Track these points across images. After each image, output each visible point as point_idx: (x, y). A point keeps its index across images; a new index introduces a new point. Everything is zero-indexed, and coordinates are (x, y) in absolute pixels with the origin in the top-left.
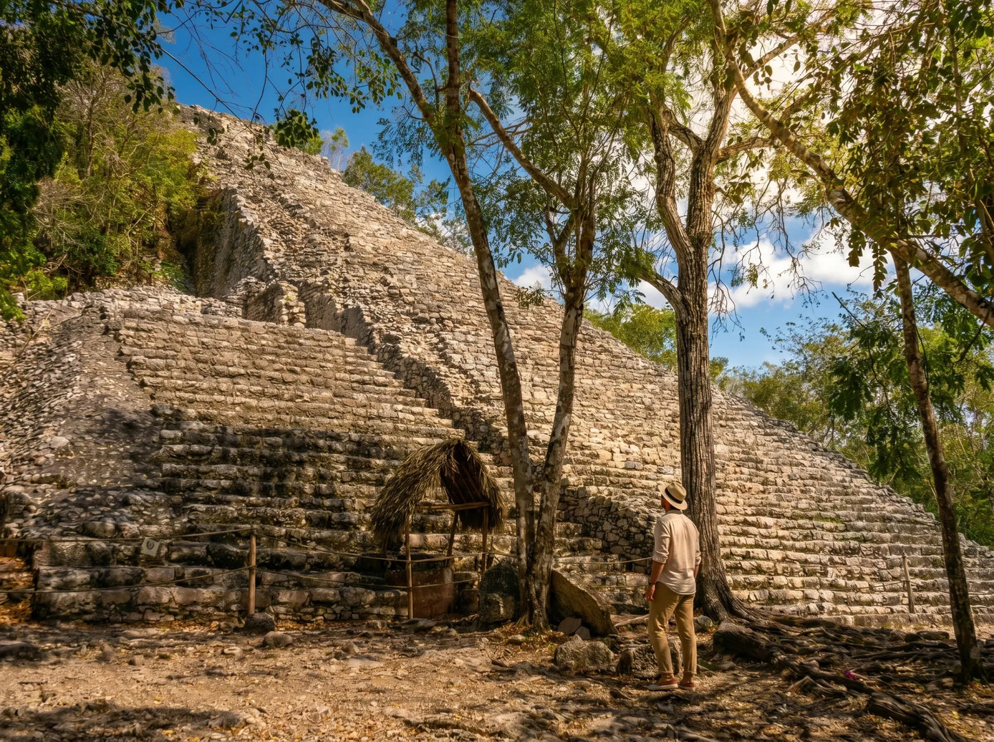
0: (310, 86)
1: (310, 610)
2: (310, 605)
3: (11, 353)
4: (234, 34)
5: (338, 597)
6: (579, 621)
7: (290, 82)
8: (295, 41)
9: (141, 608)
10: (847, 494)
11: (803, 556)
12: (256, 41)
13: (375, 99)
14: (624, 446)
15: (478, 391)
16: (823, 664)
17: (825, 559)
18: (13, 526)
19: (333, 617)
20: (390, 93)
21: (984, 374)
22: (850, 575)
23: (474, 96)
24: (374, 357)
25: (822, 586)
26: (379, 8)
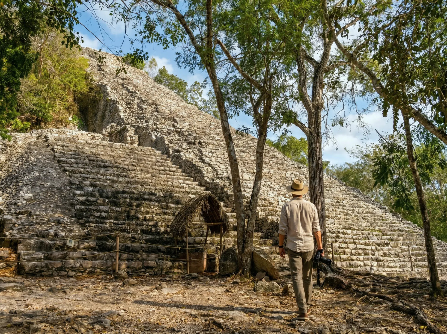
0: (145, 38)
1: (143, 270)
2: (143, 268)
3: (5, 157)
4: (111, 14)
5: (156, 265)
6: (265, 273)
7: (136, 35)
8: (139, 17)
9: (67, 270)
10: (383, 220)
11: (364, 247)
12: (121, 17)
13: (174, 43)
14: (284, 199)
15: (217, 175)
16: (372, 290)
17: (374, 248)
18: (7, 233)
19: (153, 273)
20: (180, 40)
21: (442, 164)
22: (385, 255)
23: (219, 42)
24: (170, 159)
25: (373, 260)
26: (176, 3)
